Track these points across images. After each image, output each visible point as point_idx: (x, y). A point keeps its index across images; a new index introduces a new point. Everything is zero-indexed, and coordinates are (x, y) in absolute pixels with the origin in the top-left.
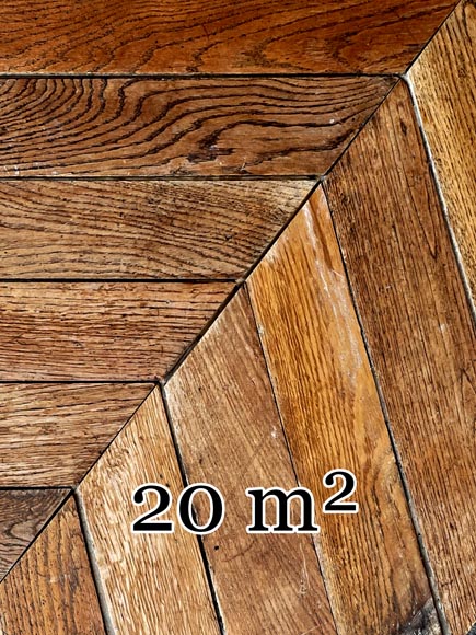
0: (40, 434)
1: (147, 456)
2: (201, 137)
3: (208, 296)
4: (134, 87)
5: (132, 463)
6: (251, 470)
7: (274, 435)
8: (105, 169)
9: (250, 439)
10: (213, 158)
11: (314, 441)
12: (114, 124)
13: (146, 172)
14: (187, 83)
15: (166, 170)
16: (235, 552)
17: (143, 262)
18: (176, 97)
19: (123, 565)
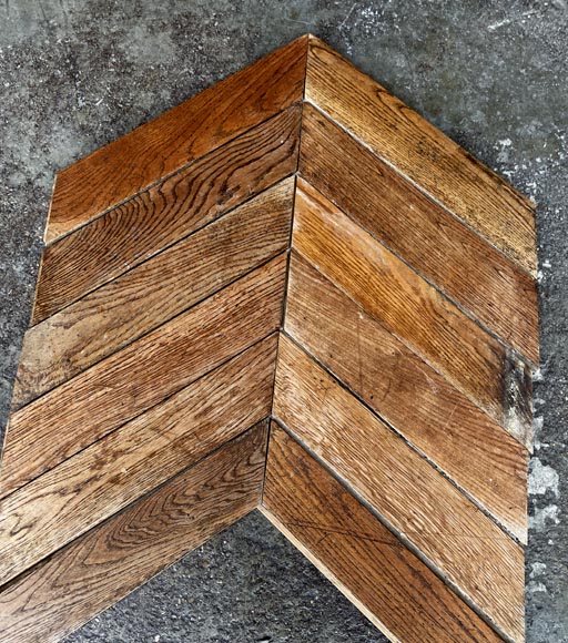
0: (231, 397)
1: (300, 373)
2: (218, 189)
3: (275, 267)
4: (165, 185)
5: (293, 381)
6: (362, 344)
7: (361, 317)
8: (176, 236)
9: (350, 328)
10: (231, 196)
11: (385, 307)
12: (166, 211)
13: (200, 224)
14: (193, 168)
15: (210, 217)
16: (383, 393)
17: (229, 271)
18: (191, 178)
19: (326, 440)
